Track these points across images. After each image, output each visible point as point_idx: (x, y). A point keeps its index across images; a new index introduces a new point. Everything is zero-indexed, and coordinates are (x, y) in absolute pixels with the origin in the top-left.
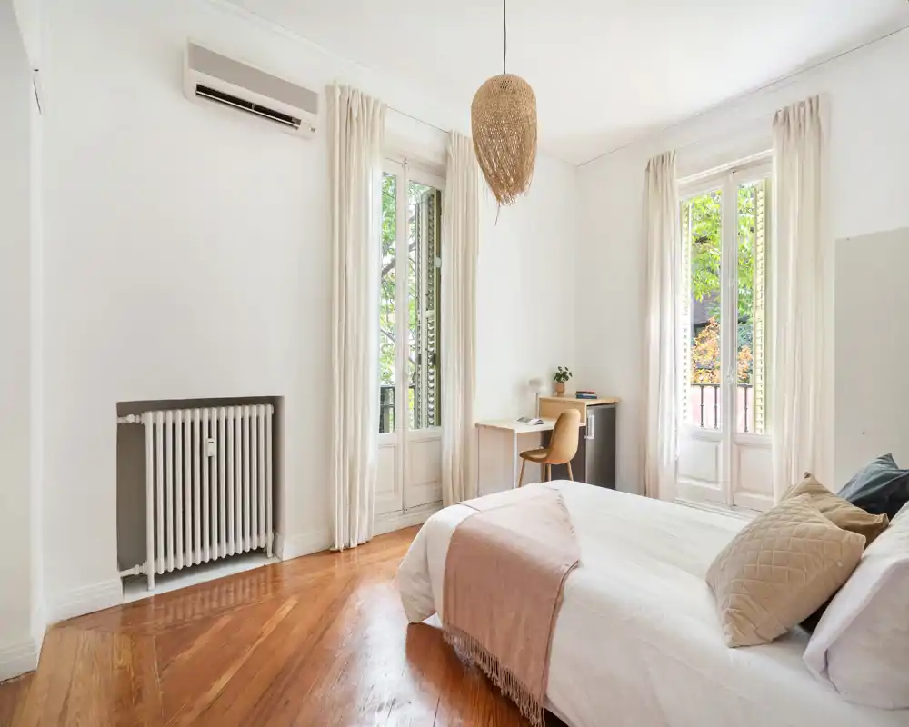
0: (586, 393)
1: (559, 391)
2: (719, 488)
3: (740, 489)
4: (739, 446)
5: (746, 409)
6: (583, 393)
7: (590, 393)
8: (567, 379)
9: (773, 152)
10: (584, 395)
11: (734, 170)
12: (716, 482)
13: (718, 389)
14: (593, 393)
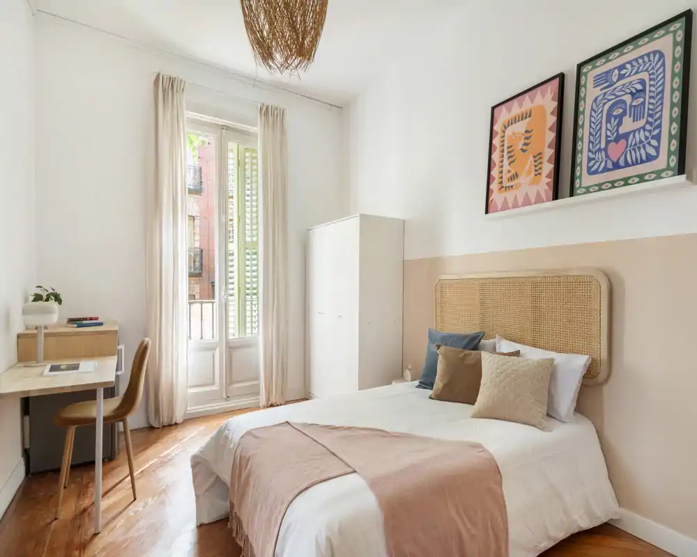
0: (86, 319)
2: (215, 388)
3: (232, 383)
4: (231, 348)
6: (80, 319)
7: (91, 319)
9: (257, 130)
10: (84, 322)
14: (96, 319)
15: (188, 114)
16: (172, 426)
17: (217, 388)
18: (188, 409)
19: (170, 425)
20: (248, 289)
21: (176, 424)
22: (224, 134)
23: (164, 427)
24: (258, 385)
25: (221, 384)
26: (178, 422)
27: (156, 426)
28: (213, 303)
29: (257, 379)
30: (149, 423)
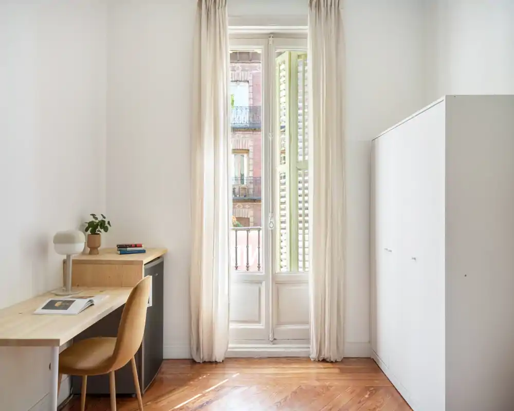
0: (131, 246)
1: (93, 247)
2: (261, 326)
3: (279, 323)
4: (278, 283)
5: (259, 248)
6: (126, 246)
7: (136, 246)
8: (106, 229)
9: (307, 29)
10: (129, 249)
11: (274, 35)
12: (259, 322)
13: (261, 232)
14: (140, 246)
15: (231, 29)
16: (211, 364)
17: (263, 327)
18: (230, 345)
19: (211, 362)
20: (301, 216)
21: (216, 362)
22: (271, 42)
23: (204, 362)
24: (308, 330)
25: (267, 323)
26: (217, 360)
27: (197, 360)
28: (259, 230)
29: (307, 323)
30: (191, 355)
